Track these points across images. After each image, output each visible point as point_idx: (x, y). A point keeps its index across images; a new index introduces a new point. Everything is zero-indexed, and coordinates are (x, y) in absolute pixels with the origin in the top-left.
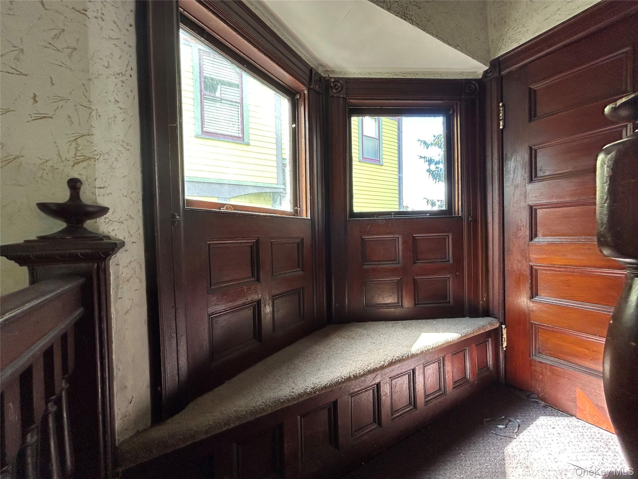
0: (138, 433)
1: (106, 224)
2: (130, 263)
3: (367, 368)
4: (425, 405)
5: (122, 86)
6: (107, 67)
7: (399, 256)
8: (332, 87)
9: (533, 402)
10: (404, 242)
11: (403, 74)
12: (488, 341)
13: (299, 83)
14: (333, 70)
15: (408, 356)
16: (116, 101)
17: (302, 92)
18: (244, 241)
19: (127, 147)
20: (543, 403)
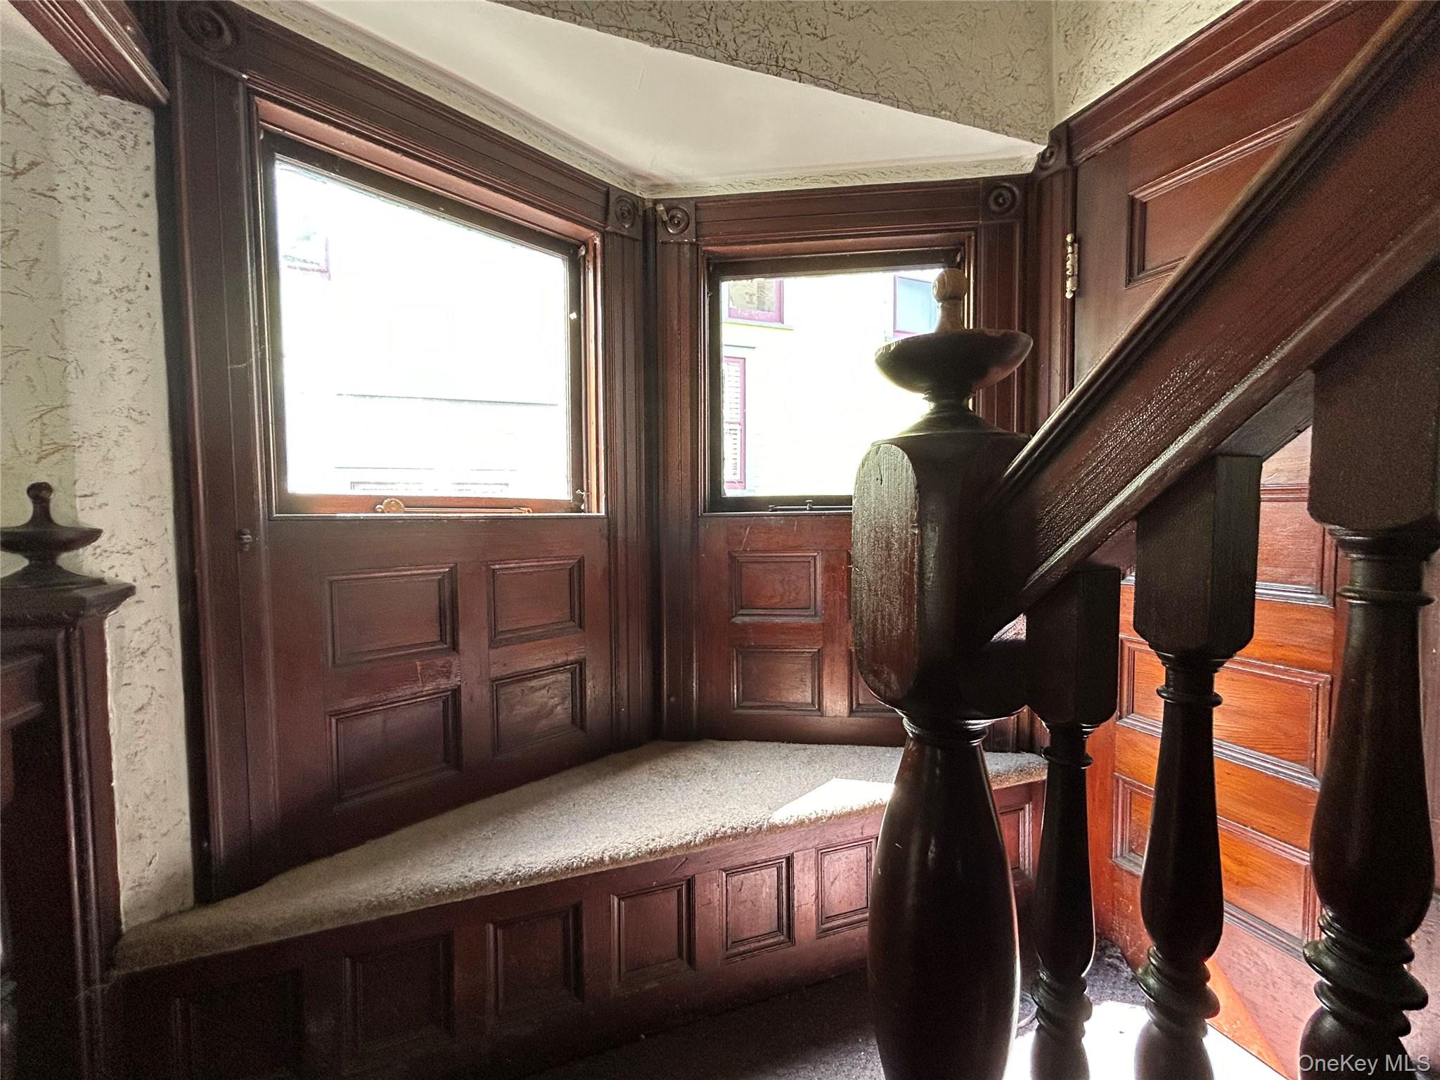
0: (165, 917)
1: (96, 558)
2: (146, 624)
3: (647, 845)
4: (819, 938)
5: (129, 310)
6: (96, 283)
7: (815, 599)
8: (664, 223)
9: (1110, 965)
10: (828, 569)
11: (831, 178)
12: (1023, 809)
13: (576, 226)
14: (669, 182)
15: (760, 827)
16: (116, 339)
17: (590, 241)
18: (420, 572)
19: (141, 418)
20: (1127, 972)
